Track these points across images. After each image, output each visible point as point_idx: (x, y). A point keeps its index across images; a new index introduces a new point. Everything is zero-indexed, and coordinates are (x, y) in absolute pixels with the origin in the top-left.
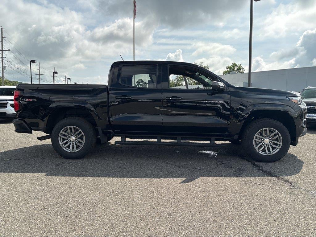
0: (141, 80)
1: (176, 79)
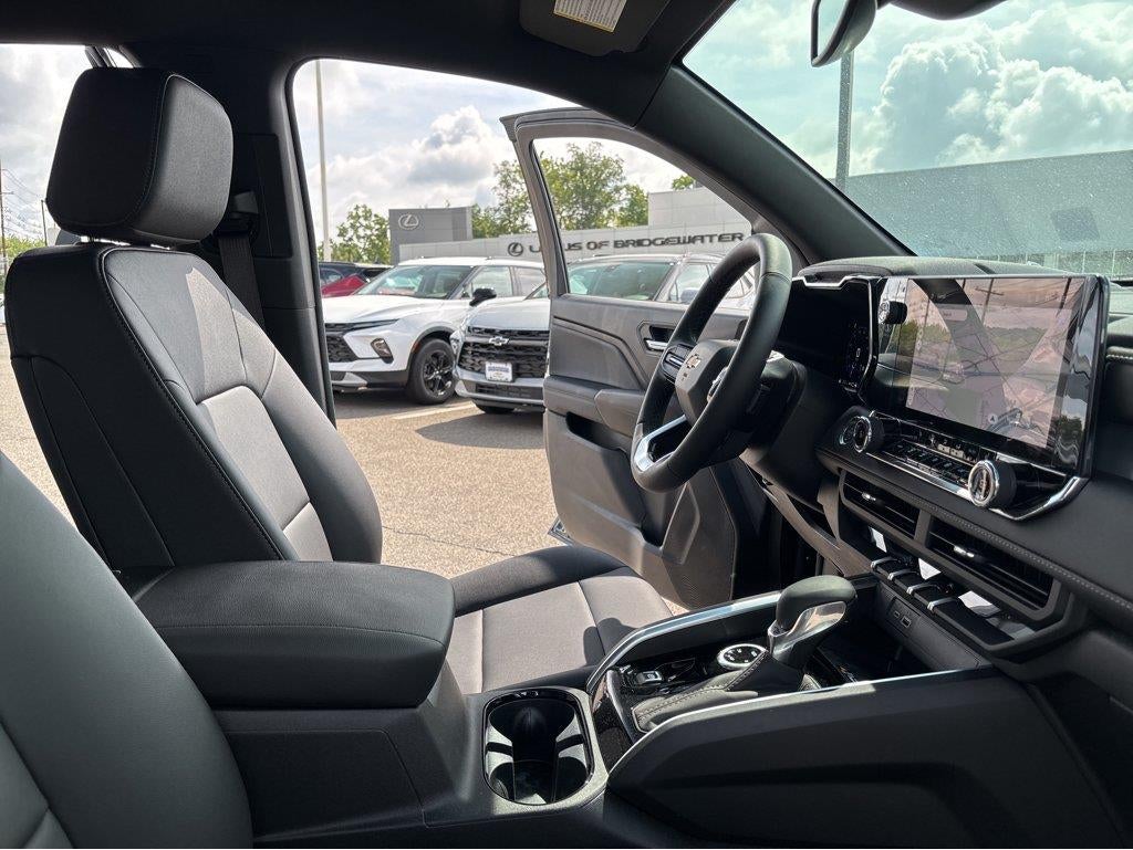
0: (365, 207)
1: (502, 205)
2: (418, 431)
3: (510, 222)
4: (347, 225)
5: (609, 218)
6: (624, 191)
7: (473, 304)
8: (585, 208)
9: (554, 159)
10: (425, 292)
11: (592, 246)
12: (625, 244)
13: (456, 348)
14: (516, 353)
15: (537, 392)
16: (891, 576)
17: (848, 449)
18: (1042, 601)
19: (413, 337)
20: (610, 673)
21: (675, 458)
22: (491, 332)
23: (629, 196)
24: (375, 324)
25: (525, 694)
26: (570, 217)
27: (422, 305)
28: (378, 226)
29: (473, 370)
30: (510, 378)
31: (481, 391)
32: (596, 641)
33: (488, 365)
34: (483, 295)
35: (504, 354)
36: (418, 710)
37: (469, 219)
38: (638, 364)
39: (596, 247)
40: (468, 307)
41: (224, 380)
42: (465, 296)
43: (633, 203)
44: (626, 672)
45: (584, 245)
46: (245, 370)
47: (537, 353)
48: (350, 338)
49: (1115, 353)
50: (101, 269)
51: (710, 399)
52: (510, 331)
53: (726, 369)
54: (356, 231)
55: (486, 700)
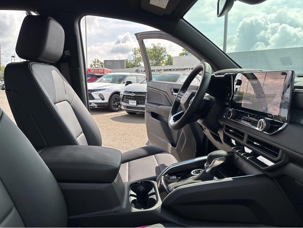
0: (97, 59)
1: (134, 59)
2: (111, 119)
3: (136, 64)
4: (93, 64)
5: (162, 63)
6: (166, 56)
7: (126, 85)
8: (156, 61)
9: (148, 47)
10: (113, 82)
11: (158, 71)
12: (167, 70)
13: (121, 96)
14: (137, 98)
15: (143, 109)
16: (237, 151)
17: (226, 119)
18: (277, 155)
19: (110, 93)
20: (162, 177)
21: (180, 121)
22: (131, 92)
23: (168, 58)
24: (100, 90)
25: (140, 182)
26: (152, 63)
27: (112, 85)
28: (101, 65)
29: (126, 102)
30: (136, 105)
31: (128, 108)
32: (158, 170)
33: (130, 101)
34: (129, 83)
35: (134, 98)
36: (112, 184)
37: (125, 63)
38: (170, 99)
39: (159, 71)
40: (125, 86)
41: (61, 99)
42: (124, 83)
43: (169, 59)
44: (167, 176)
45: (156, 70)
46: (66, 97)
47: (143, 98)
48: (93, 94)
49: (296, 90)
50: (30, 68)
51: (189, 105)
52: (136, 92)
53: (194, 97)
54: (95, 66)
55: (130, 183)
